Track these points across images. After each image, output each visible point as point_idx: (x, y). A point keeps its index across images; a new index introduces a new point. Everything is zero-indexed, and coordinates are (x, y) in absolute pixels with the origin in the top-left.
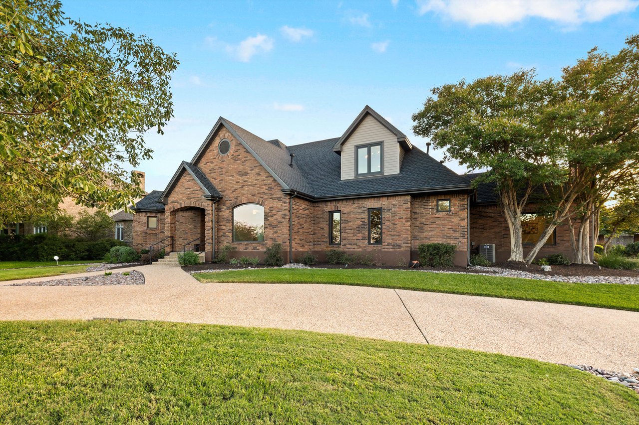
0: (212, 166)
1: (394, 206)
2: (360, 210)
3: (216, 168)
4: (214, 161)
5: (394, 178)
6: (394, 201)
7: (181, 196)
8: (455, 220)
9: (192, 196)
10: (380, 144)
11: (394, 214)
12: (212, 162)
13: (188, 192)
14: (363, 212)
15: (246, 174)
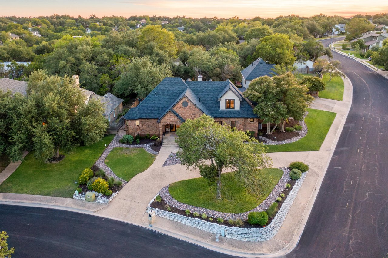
0: (180, 110)
1: (239, 121)
2: (228, 122)
3: (181, 110)
4: (180, 108)
5: (237, 111)
6: (239, 120)
7: (167, 120)
8: (255, 124)
9: (172, 121)
10: (234, 100)
11: (239, 123)
12: (179, 108)
13: (171, 119)
14: (229, 122)
15: (195, 114)
